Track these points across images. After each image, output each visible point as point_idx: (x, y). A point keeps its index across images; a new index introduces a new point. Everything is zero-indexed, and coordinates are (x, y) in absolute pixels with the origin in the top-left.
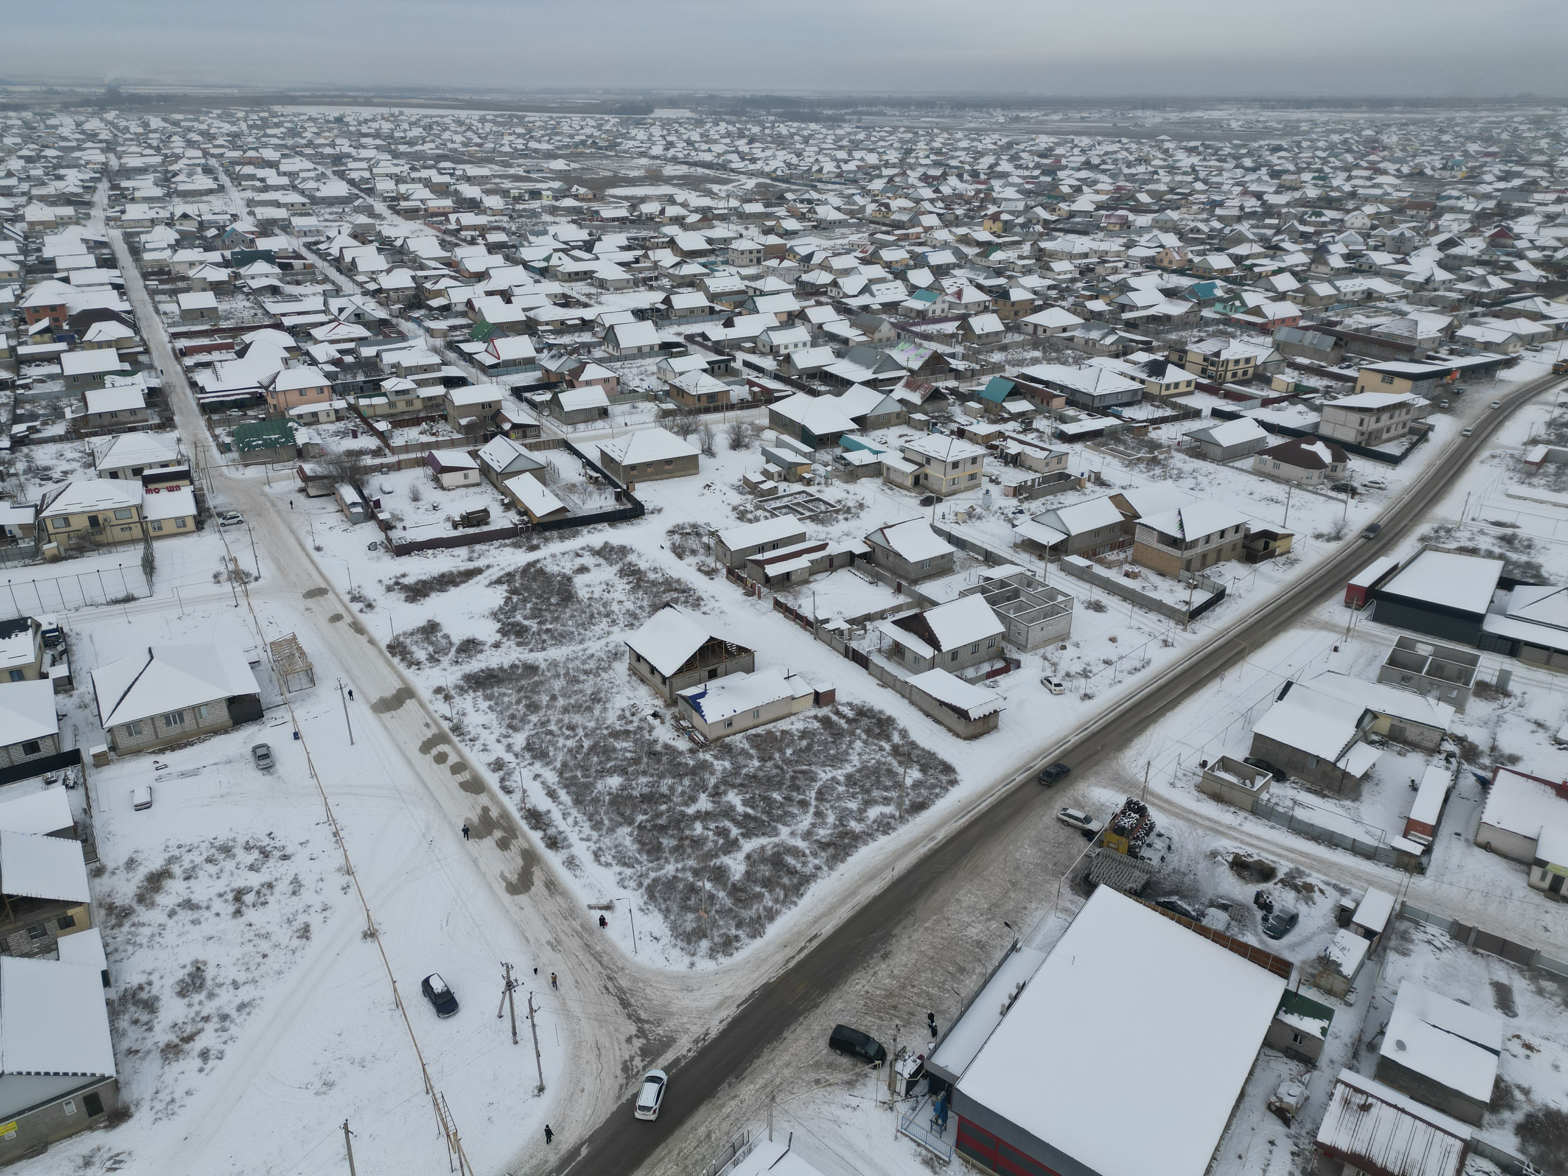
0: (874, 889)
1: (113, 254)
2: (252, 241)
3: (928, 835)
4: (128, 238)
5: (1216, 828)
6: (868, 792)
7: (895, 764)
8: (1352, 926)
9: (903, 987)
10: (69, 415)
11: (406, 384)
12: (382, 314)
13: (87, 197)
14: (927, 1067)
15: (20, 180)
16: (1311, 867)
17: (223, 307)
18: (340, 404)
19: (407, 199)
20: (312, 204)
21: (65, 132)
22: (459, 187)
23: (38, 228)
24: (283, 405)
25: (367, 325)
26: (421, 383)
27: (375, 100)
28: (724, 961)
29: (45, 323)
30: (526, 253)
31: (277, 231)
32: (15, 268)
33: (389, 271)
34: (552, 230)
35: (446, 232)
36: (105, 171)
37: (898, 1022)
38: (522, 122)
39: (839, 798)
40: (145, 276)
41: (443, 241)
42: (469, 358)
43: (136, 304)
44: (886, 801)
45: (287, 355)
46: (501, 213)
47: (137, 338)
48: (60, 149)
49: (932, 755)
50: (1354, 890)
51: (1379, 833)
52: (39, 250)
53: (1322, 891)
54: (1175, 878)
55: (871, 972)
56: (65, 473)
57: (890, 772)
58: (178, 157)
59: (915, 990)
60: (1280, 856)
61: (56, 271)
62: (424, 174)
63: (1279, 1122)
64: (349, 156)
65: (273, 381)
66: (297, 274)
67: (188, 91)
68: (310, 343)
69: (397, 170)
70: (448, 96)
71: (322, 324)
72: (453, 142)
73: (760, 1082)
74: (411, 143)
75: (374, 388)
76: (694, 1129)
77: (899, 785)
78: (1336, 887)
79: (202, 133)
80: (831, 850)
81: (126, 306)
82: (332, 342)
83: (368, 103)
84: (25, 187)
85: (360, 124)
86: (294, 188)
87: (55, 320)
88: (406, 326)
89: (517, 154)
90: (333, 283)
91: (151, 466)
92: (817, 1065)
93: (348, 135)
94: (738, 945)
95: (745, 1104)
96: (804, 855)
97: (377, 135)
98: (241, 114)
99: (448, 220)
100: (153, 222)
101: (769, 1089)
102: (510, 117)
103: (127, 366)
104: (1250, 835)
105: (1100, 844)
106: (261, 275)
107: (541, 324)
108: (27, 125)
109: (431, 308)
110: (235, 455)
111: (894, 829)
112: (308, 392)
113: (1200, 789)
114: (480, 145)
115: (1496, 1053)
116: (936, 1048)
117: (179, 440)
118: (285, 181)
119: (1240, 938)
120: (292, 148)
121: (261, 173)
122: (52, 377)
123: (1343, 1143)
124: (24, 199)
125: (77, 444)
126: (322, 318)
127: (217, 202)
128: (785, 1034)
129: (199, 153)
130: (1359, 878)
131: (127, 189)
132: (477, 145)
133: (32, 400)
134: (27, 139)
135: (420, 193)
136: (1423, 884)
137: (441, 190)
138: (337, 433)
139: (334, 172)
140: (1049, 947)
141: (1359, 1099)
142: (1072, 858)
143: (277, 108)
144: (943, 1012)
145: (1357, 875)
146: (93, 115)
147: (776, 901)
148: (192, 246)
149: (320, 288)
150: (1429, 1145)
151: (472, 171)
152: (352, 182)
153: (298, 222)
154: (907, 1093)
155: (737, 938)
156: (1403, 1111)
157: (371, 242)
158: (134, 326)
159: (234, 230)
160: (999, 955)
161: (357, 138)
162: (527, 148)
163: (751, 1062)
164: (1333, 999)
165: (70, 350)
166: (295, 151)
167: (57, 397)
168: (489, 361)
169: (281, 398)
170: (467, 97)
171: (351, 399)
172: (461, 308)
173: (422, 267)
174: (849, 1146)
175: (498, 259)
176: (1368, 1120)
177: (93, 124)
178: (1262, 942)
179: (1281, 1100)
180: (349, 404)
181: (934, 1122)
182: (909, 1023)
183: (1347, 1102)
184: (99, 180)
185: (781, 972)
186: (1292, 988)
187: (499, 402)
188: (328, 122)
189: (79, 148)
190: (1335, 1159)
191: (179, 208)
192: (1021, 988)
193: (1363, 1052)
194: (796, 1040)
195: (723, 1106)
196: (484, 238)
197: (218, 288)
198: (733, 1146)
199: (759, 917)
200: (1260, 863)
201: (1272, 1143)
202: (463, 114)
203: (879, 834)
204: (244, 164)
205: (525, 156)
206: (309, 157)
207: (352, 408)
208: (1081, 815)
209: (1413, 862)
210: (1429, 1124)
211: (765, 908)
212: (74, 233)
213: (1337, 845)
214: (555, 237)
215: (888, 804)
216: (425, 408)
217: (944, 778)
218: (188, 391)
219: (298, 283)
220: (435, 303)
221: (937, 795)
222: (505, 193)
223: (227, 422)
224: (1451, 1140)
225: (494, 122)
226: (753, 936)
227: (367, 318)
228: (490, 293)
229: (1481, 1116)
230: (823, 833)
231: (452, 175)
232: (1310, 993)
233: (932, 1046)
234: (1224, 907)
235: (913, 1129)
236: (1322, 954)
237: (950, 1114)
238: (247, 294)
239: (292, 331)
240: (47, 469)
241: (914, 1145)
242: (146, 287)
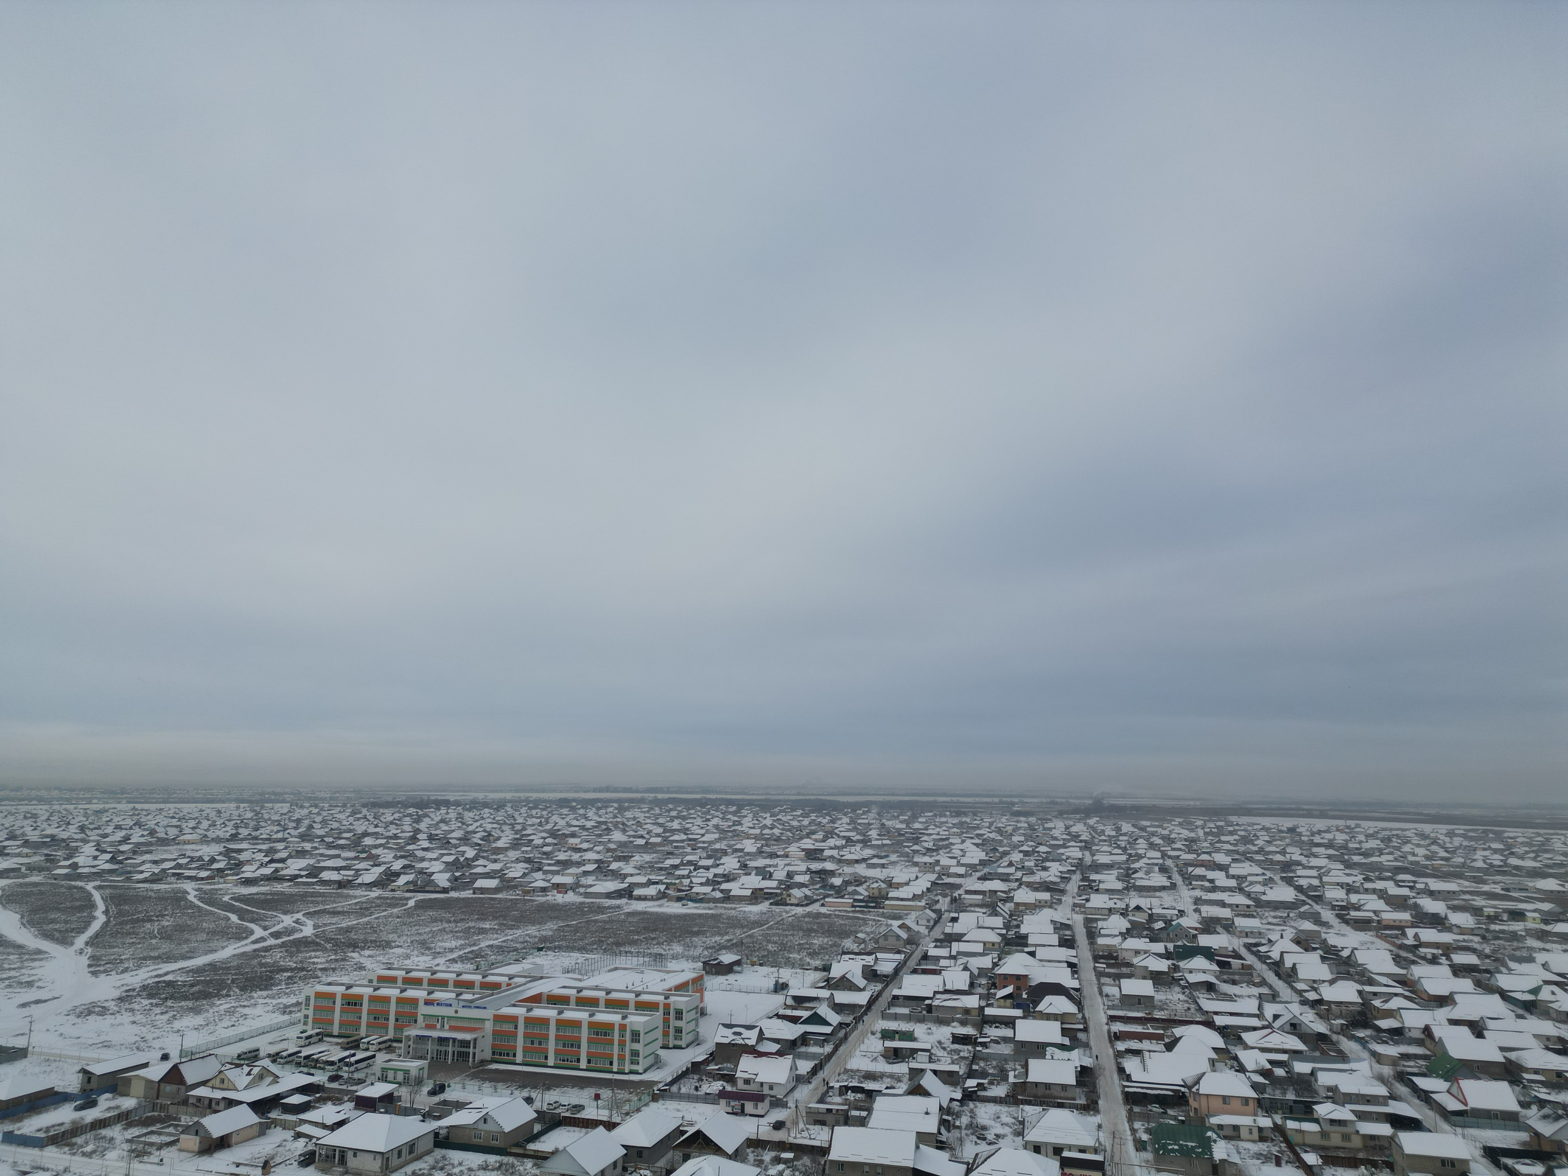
1: (1073, 936)
2: (1195, 936)
4: (1088, 922)
10: (1011, 1079)
11: (1344, 1113)
12: (1320, 1027)
13: (1062, 886)
15: (1017, 869)
17: (1160, 997)
18: (1265, 1122)
19: (1358, 908)
20: (1256, 906)
21: (1056, 833)
22: (1419, 901)
23: (1021, 908)
24: (1204, 1110)
25: (1303, 1037)
26: (1362, 1116)
27: (1331, 813)
29: (1009, 990)
30: (1504, 981)
31: (1219, 929)
32: (998, 939)
33: (1332, 982)
34: (1541, 957)
35: (1402, 947)
36: (1080, 865)
38: (1499, 837)
40: (1096, 958)
41: (1398, 956)
42: (1425, 1097)
43: (1084, 983)
45: (1214, 1056)
46: (1471, 932)
47: (1080, 1016)
48: (1051, 846)
52: (1018, 926)
56: (998, 1136)
58: (1140, 857)
61: (1027, 945)
62: (1379, 885)
64: (1298, 863)
65: (1197, 1082)
66: (1234, 974)
67: (1157, 802)
68: (1240, 1047)
69: (1349, 880)
70: (1411, 810)
71: (1255, 1029)
72: (1414, 854)
74: (1366, 854)
75: (1305, 1111)
79: (1163, 838)
81: (1075, 984)
82: (1263, 1050)
83: (1323, 815)
84: (1019, 874)
85: (1313, 834)
86: (1241, 890)
87: (1018, 988)
88: (1348, 1045)
89: (1491, 870)
90: (1270, 987)
91: (1070, 1148)
93: (1300, 844)
97: (1330, 845)
98: (1199, 823)
99: (1404, 935)
100: (1111, 911)
102: (1485, 831)
103: (1066, 1041)
106: (1199, 970)
107: (1528, 1070)
108: (1031, 827)
109: (1378, 1029)
110: (1148, 1156)
112: (1232, 1101)
114: (1446, 859)
117: (1100, 1126)
118: (1233, 883)
120: (1243, 854)
121: (1210, 875)
122: (1006, 1040)
124: (1017, 884)
125: (1012, 1109)
126: (1255, 1022)
127: (1167, 898)
129: (1158, 855)
131: (1095, 881)
132: (1442, 859)
133: (987, 1058)
134: (1029, 837)
135: (1373, 904)
137: (1398, 903)
138: (1258, 1156)
139: (1282, 878)
143: (1234, 819)
146: (1080, 820)
148: (1140, 936)
149: (1256, 991)
151: (1435, 885)
152: (1299, 889)
153: (1240, 922)
157: (1315, 949)
158: (1079, 1004)
159: (1179, 925)
161: (1309, 847)
162: (1506, 864)
165: (1024, 1017)
166: (1246, 857)
167: (1005, 1059)
168: (1453, 1105)
169: (1204, 1101)
170: (1433, 811)
171: (1278, 1119)
172: (1417, 1034)
173: (1371, 982)
175: (1466, 984)
177: (1078, 828)
180: (1275, 1124)
184: (1074, 872)
187: (1465, 1162)
188: (1281, 831)
189: (1064, 846)
191: (1135, 900)
196: (1449, 958)
197: (1157, 978)
202: (1427, 828)
204: (1196, 866)
205: (1504, 873)
206: (1259, 863)
207: (1278, 1129)
212: (1047, 914)
214: (1545, 966)
216: (1366, 1148)
218: (1116, 1076)
219: (1234, 983)
220: (1385, 1024)
222: (1476, 911)
223: (1146, 1117)
225: (1464, 836)
227: (1304, 1029)
228: (1454, 1022)
231: (1411, 888)
238: (1184, 988)
239: (1223, 1031)
240: (984, 1128)
242: (1095, 968)
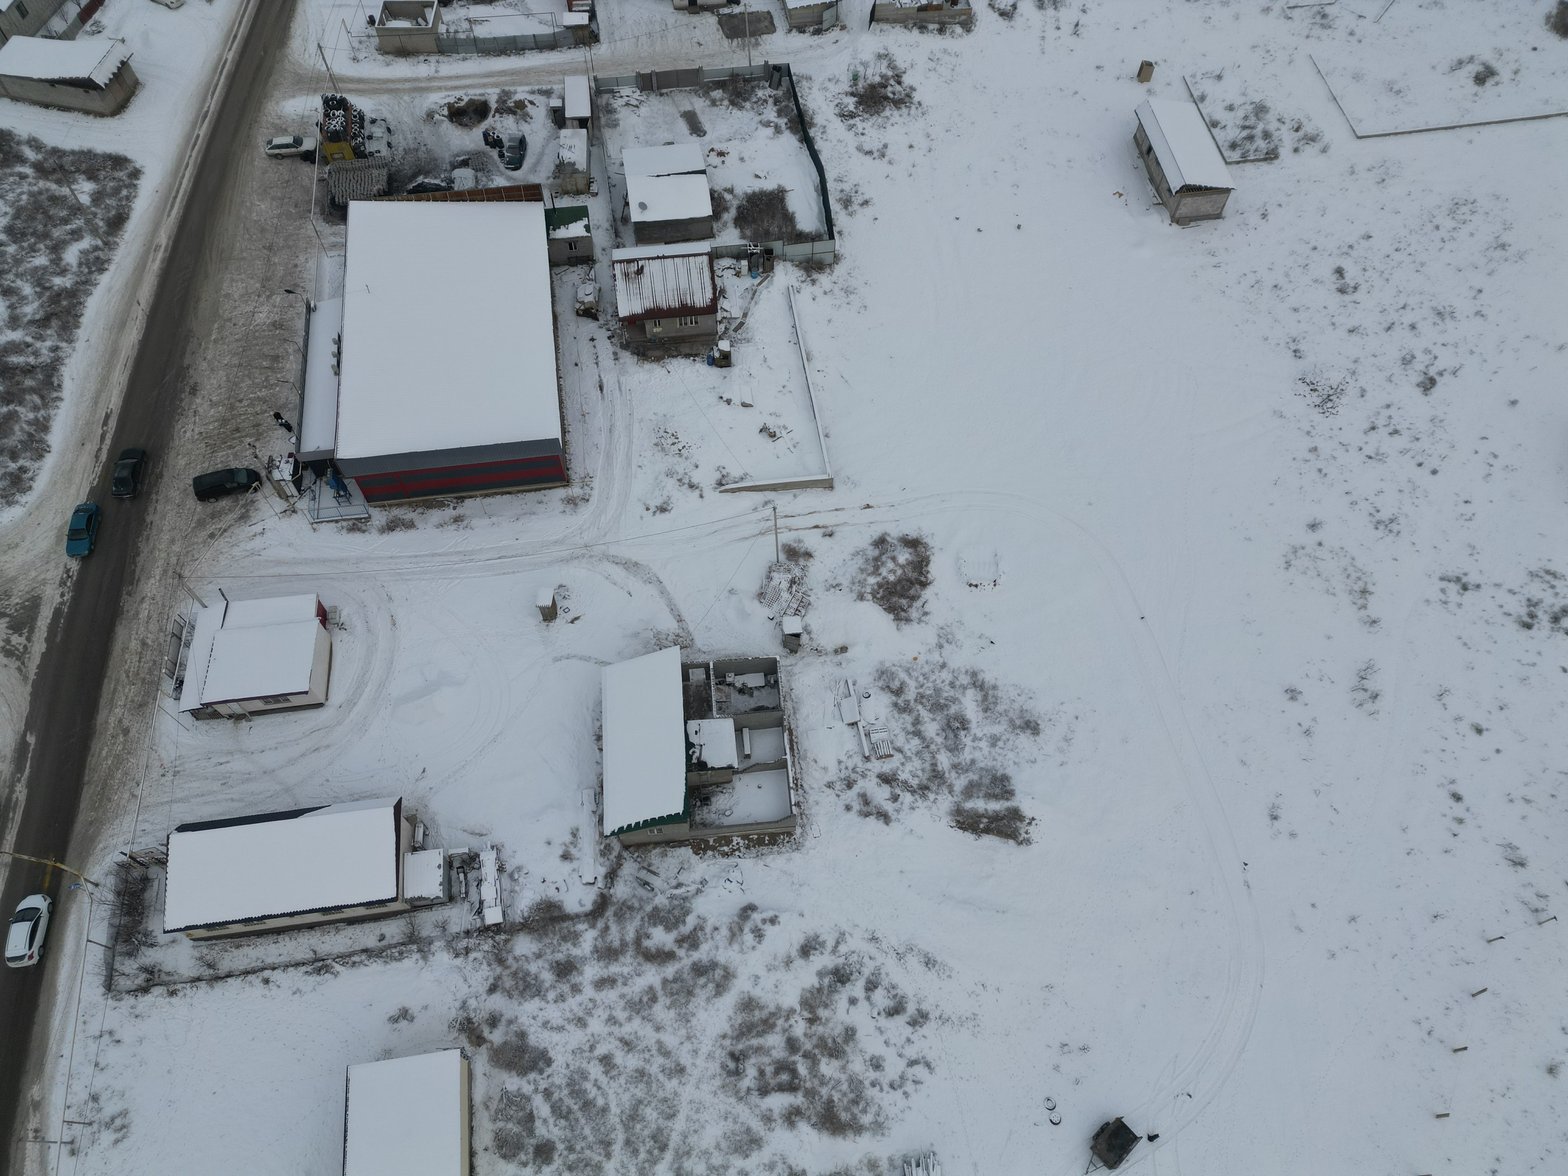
0: (133, 335)
3: (150, 247)
5: (419, 87)
6: (46, 235)
7: (53, 186)
8: (568, 123)
9: (232, 408)
14: (301, 459)
16: (513, 84)
28: (29, 498)
37: (249, 440)
39: (18, 262)
44: (76, 235)
49: (88, 155)
50: (555, 87)
51: (549, 17)
53: (532, 103)
54: (410, 158)
55: (191, 414)
57: (55, 200)
59: (245, 403)
60: (484, 86)
63: (590, 320)
73: (158, 572)
76: (125, 649)
77: (77, 209)
78: (541, 92)
80: (55, 323)
92: (201, 524)
94: (30, 474)
95: (158, 598)
96: (28, 345)
101: (170, 573)
104: (450, 78)
105: (325, 161)
111: (108, 261)
113: (383, 50)
115: (703, 172)
116: (299, 440)
119: (492, 185)
123: (637, 308)
128: (149, 519)
130: (553, 73)
136: (602, 50)
140: (340, 290)
141: (633, 268)
142: (308, 191)
144: (284, 406)
145: (551, 71)
147: (36, 408)
150: (689, 270)
154: (299, 490)
155: (23, 470)
156: (664, 257)
160: (300, 324)
163: (135, 563)
164: (582, 196)
174: (279, 563)
176: (645, 279)
178: (509, 178)
179: (583, 303)
181: (338, 497)
182: (261, 434)
183: (626, 275)
185: (99, 470)
186: (549, 206)
190: (637, 322)
192: (339, 341)
193: (621, 228)
194: (164, 517)
195: (137, 613)
198: (174, 635)
199: (30, 435)
200: (471, 102)
201: (592, 340)
203: (95, 276)
208: (289, 140)
209: (586, 33)
210: (683, 256)
211: (29, 423)
213: (523, 49)
215: (82, 237)
217: (122, 174)
221: (128, 198)
224: (700, 259)
226: (40, 457)
229: (712, 228)
230: (30, 310)
232: (565, 202)
233: (294, 440)
234: (465, 164)
235: (324, 514)
236: (558, 162)
237: (346, 481)
241: (333, 525)
